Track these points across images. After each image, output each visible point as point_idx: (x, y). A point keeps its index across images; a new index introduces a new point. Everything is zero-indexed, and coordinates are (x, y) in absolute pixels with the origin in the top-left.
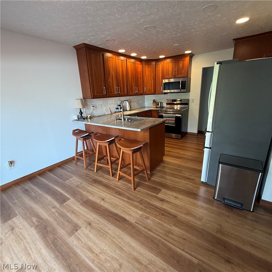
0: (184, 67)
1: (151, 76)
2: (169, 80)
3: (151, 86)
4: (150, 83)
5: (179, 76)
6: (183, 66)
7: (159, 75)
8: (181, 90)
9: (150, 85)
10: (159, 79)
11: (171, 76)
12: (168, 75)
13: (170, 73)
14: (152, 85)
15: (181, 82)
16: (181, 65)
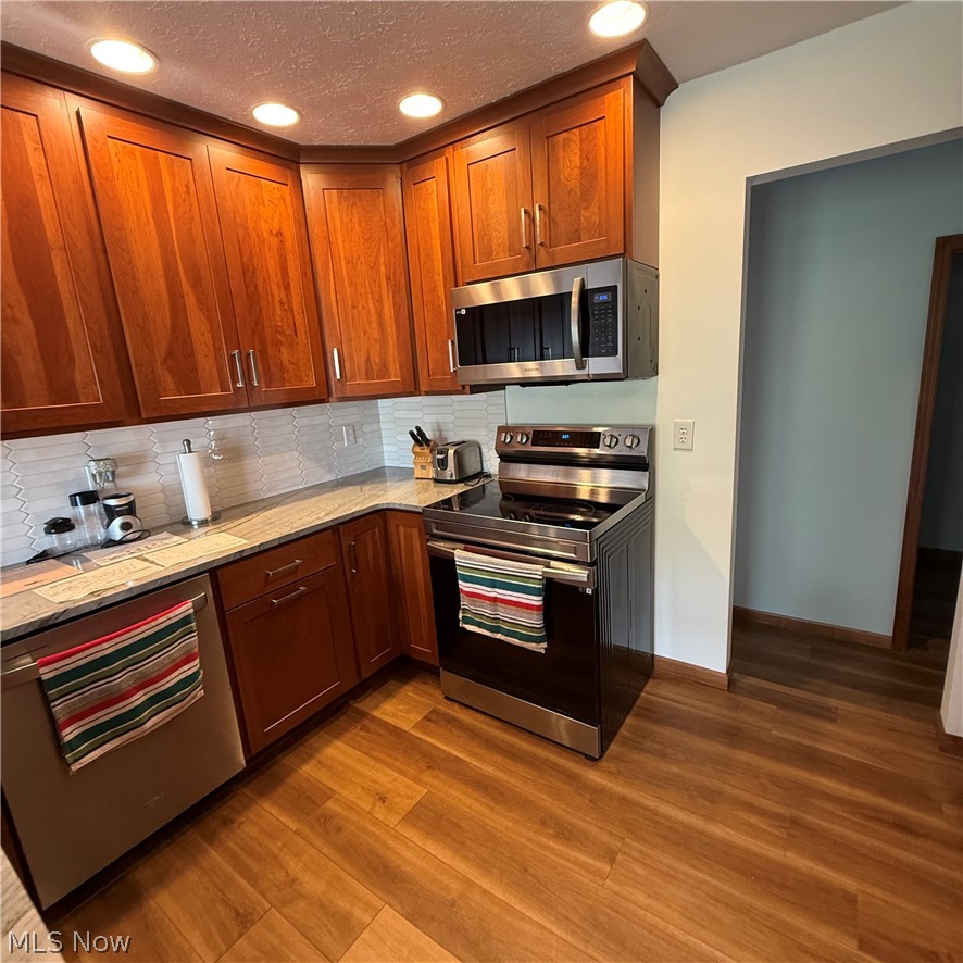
0: (595, 176)
1: (374, 266)
2: (497, 291)
3: (383, 340)
4: (374, 317)
5: (563, 251)
6: (588, 174)
7: (429, 256)
8: (581, 365)
9: (376, 335)
10: (433, 290)
11: (503, 258)
12: (488, 254)
13: (500, 235)
14: (391, 328)
15: (575, 300)
16: (570, 161)
